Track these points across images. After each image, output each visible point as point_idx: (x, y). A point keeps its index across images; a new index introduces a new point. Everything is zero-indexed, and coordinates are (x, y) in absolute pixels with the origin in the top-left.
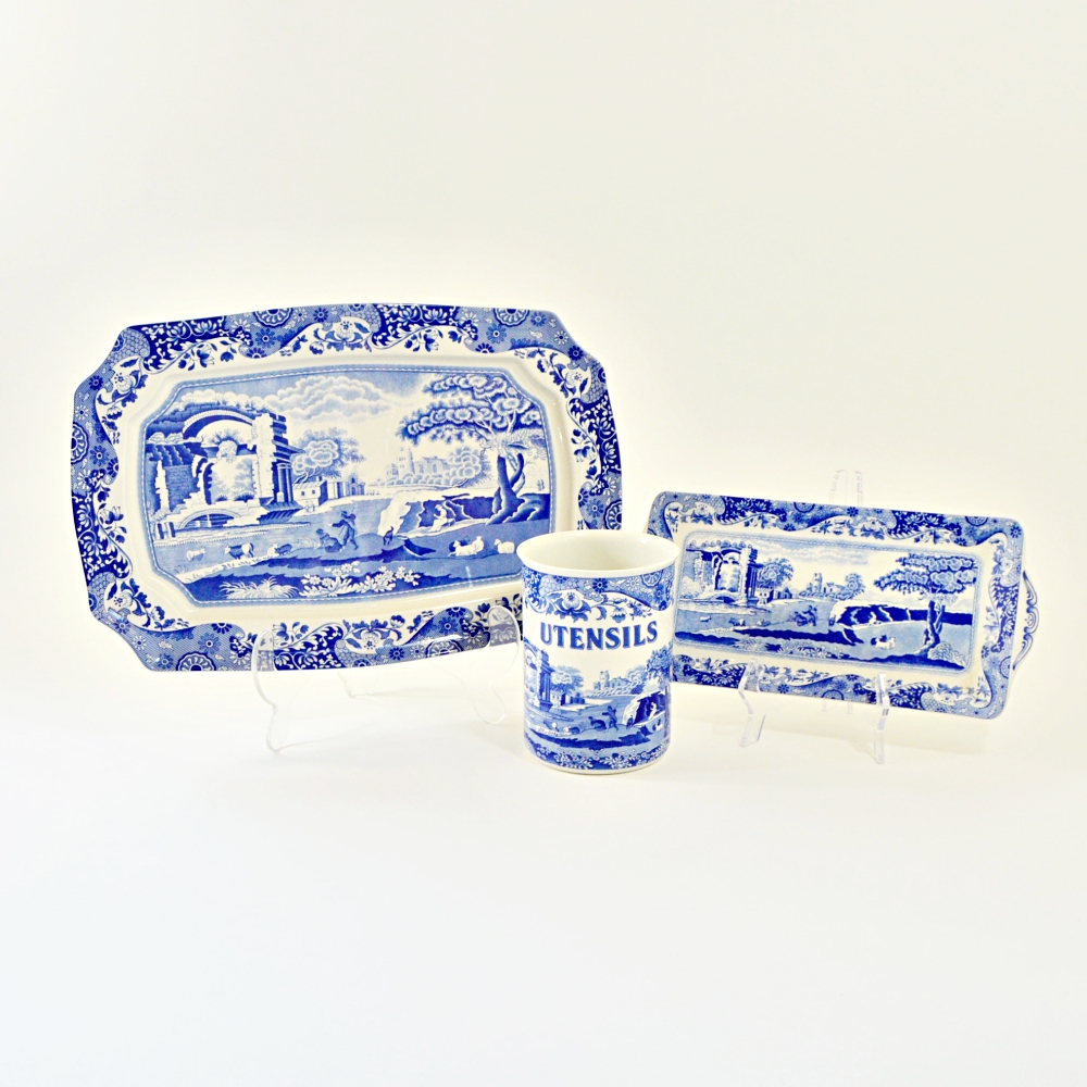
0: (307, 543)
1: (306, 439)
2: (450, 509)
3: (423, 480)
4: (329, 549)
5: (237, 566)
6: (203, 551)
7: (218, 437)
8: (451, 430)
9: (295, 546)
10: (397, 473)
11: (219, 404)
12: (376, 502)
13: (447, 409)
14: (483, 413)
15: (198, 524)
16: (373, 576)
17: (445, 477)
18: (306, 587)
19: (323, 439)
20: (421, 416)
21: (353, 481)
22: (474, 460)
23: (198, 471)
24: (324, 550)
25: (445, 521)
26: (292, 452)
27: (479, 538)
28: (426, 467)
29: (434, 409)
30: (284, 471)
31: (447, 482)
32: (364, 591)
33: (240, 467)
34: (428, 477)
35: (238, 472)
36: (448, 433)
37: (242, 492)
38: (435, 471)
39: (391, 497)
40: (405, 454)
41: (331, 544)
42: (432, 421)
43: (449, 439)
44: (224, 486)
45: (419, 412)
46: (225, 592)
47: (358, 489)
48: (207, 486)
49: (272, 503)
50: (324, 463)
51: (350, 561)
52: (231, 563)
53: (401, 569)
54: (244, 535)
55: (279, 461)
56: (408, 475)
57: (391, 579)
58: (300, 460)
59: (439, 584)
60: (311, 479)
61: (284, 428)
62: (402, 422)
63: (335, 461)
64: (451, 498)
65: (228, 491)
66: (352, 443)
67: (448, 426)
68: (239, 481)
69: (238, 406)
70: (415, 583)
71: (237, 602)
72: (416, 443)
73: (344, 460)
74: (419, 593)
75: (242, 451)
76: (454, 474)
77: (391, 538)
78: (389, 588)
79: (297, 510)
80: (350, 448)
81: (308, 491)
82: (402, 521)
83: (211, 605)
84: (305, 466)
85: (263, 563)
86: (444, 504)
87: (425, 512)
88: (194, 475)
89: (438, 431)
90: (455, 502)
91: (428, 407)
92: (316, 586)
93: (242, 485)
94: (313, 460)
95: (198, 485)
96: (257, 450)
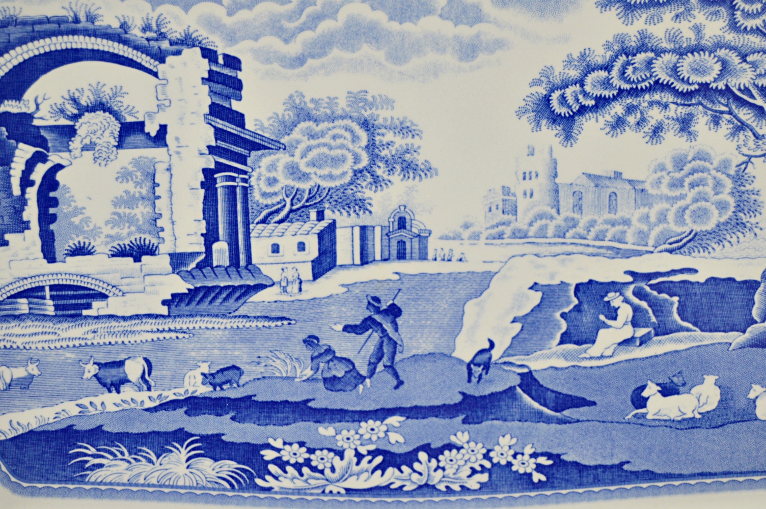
0: (281, 368)
1: (290, 116)
2: (644, 304)
3: (580, 229)
4: (331, 383)
5: (111, 408)
6: (33, 369)
7: (75, 101)
8: (666, 106)
9: (251, 372)
10: (515, 212)
11: (77, 20)
12: (456, 278)
13: (659, 52)
14: (754, 65)
15: (23, 305)
16: (434, 453)
17: (636, 224)
18: (272, 468)
19: (332, 118)
20: (590, 69)
21: (402, 223)
22: (718, 184)
23: (26, 182)
24: (321, 385)
25: (628, 332)
26: (256, 147)
27: (710, 380)
28: (589, 198)
29: (626, 52)
30: (232, 191)
31: (642, 236)
32: (409, 487)
33: (125, 176)
34: (592, 223)
35: (120, 189)
36: (655, 115)
37: (128, 236)
38: (612, 208)
39: (493, 268)
40: (539, 164)
41: (339, 371)
42: (617, 82)
43: (657, 131)
44: (87, 220)
45: (583, 56)
46: (81, 466)
47: (412, 246)
48: (46, 219)
49: (199, 267)
50: (331, 177)
51: (382, 414)
52: (97, 401)
53: (505, 441)
54: (132, 338)
55: (220, 167)
56: (541, 216)
57: (478, 461)
58: (272, 167)
59: (597, 481)
60: (296, 214)
61: (238, 85)
62: (535, 83)
63: (357, 173)
64: (648, 276)
65: (96, 232)
66: (404, 129)
67: (657, 97)
68: (122, 210)
69: (124, 26)
70: (537, 477)
71: (110, 491)
72: (568, 136)
73: (381, 171)
74: (545, 500)
75: (131, 139)
76: (662, 218)
77: (487, 366)
78: (473, 483)
79: (260, 287)
80: (400, 142)
81: (288, 245)
82: (518, 326)
83: (50, 493)
84: (284, 181)
85: (174, 404)
86: (629, 293)
87: (578, 309)
88: (17, 191)
89: (630, 109)
90: (659, 288)
91: (608, 46)
92: (298, 467)
93: (131, 220)
94: (304, 168)
95: (26, 216)
96: (169, 138)
